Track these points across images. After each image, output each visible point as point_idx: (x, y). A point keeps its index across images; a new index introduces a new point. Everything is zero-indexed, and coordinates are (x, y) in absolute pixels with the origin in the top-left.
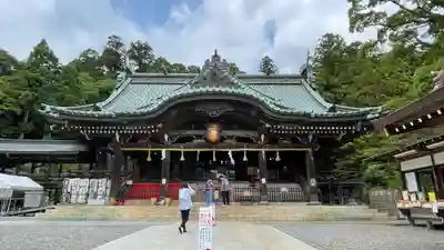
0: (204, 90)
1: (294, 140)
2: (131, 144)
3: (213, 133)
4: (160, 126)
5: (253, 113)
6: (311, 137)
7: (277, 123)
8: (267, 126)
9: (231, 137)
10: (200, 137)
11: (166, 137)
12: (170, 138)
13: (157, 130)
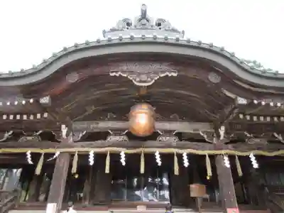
3: (142, 118)
4: (45, 100)
7: (260, 95)
8: (242, 101)
9: (169, 132)
10: (118, 132)
11: (64, 130)
13: (46, 115)
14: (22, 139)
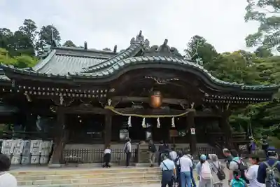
5: (196, 84)
11: (109, 101)
13: (105, 95)
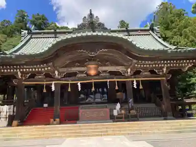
0: (84, 34)
1: (152, 72)
2: (31, 79)
6: (165, 70)
9: (105, 72)
10: (81, 72)
11: (56, 73)
12: (60, 73)
13: (49, 68)
14: (36, 77)
